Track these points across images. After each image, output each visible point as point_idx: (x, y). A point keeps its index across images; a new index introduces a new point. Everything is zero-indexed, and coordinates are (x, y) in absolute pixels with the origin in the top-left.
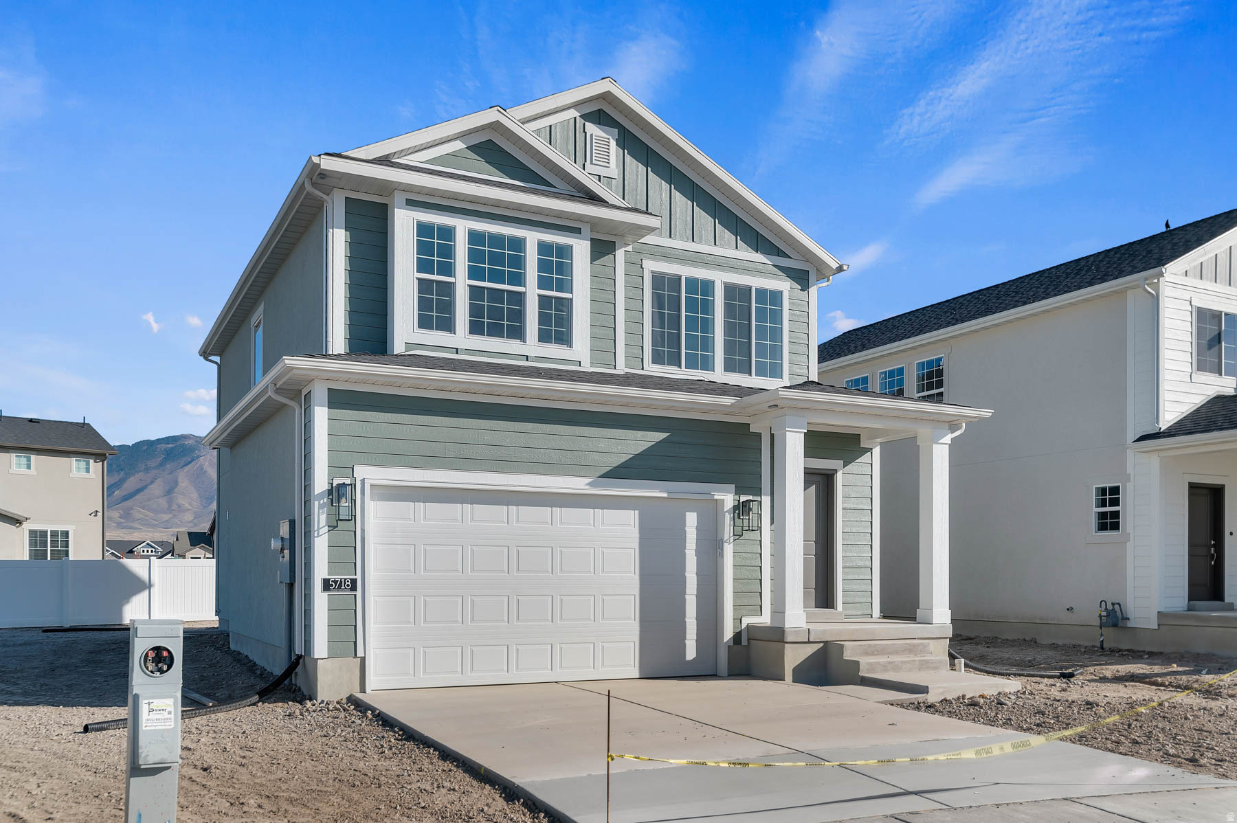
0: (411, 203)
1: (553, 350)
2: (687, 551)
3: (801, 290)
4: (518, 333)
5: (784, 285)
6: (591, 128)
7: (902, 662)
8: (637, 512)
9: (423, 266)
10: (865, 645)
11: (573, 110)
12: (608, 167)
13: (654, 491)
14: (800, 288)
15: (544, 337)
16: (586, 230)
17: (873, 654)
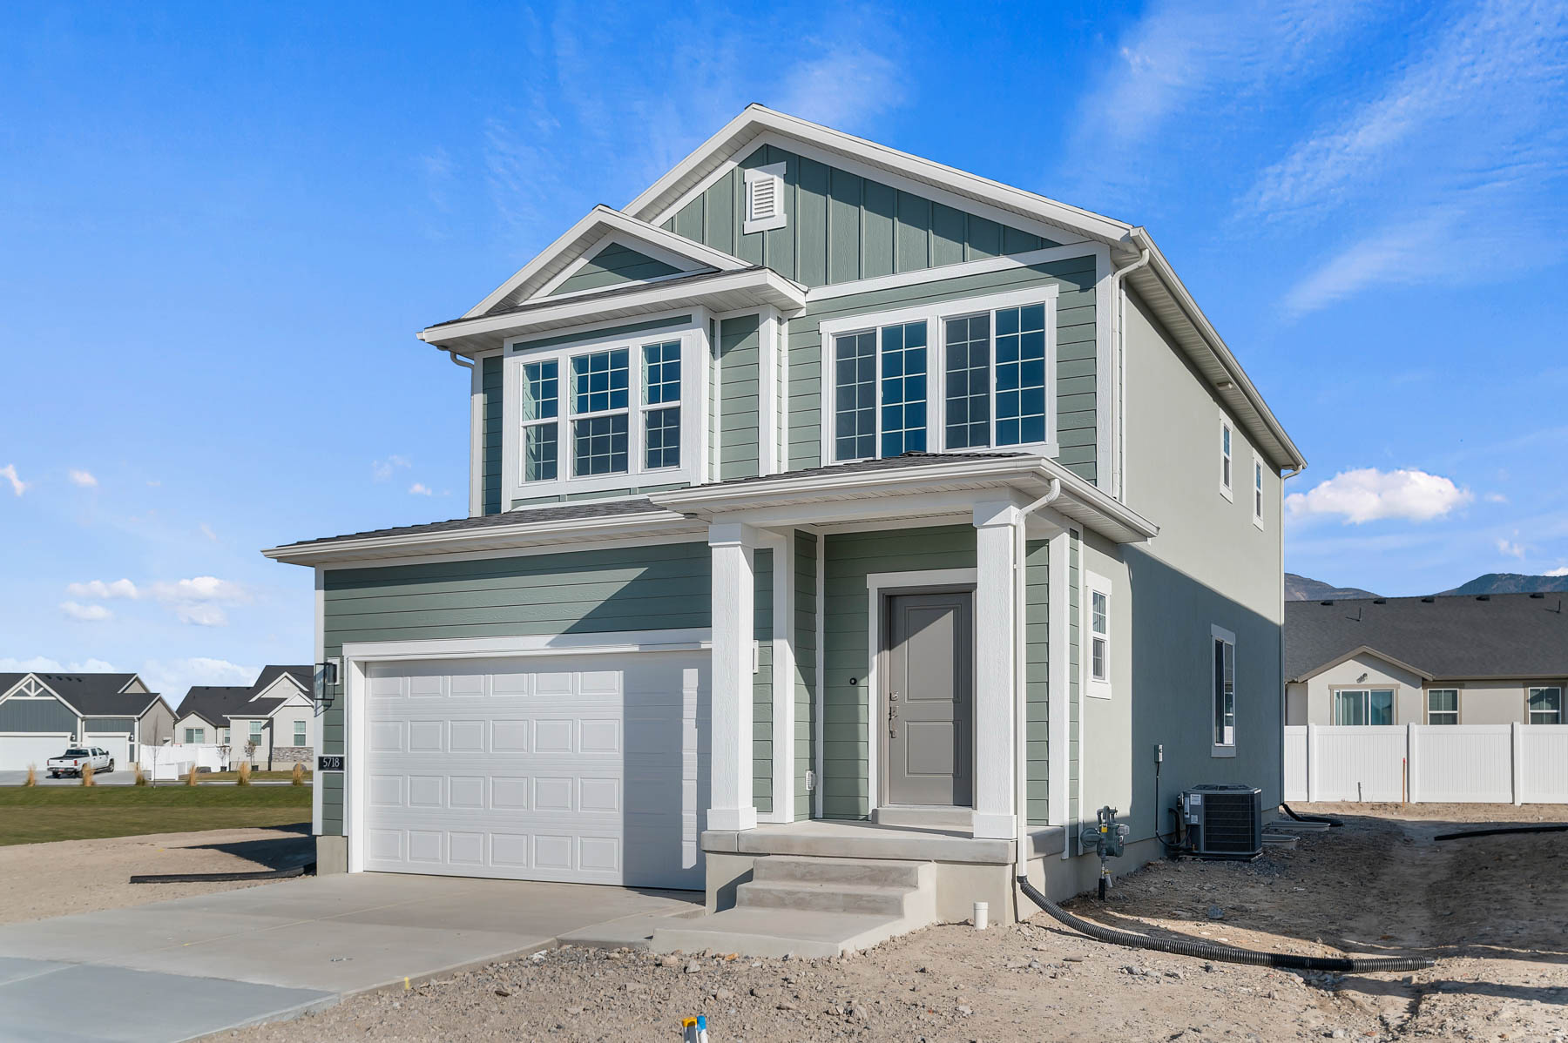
0: (519, 348)
1: (664, 475)
2: (684, 722)
3: (1081, 291)
4: (621, 464)
5: (1047, 294)
8: (621, 672)
11: (730, 162)
12: (773, 216)
14: (1078, 287)
15: (653, 461)
16: (699, 315)
17: (803, 878)
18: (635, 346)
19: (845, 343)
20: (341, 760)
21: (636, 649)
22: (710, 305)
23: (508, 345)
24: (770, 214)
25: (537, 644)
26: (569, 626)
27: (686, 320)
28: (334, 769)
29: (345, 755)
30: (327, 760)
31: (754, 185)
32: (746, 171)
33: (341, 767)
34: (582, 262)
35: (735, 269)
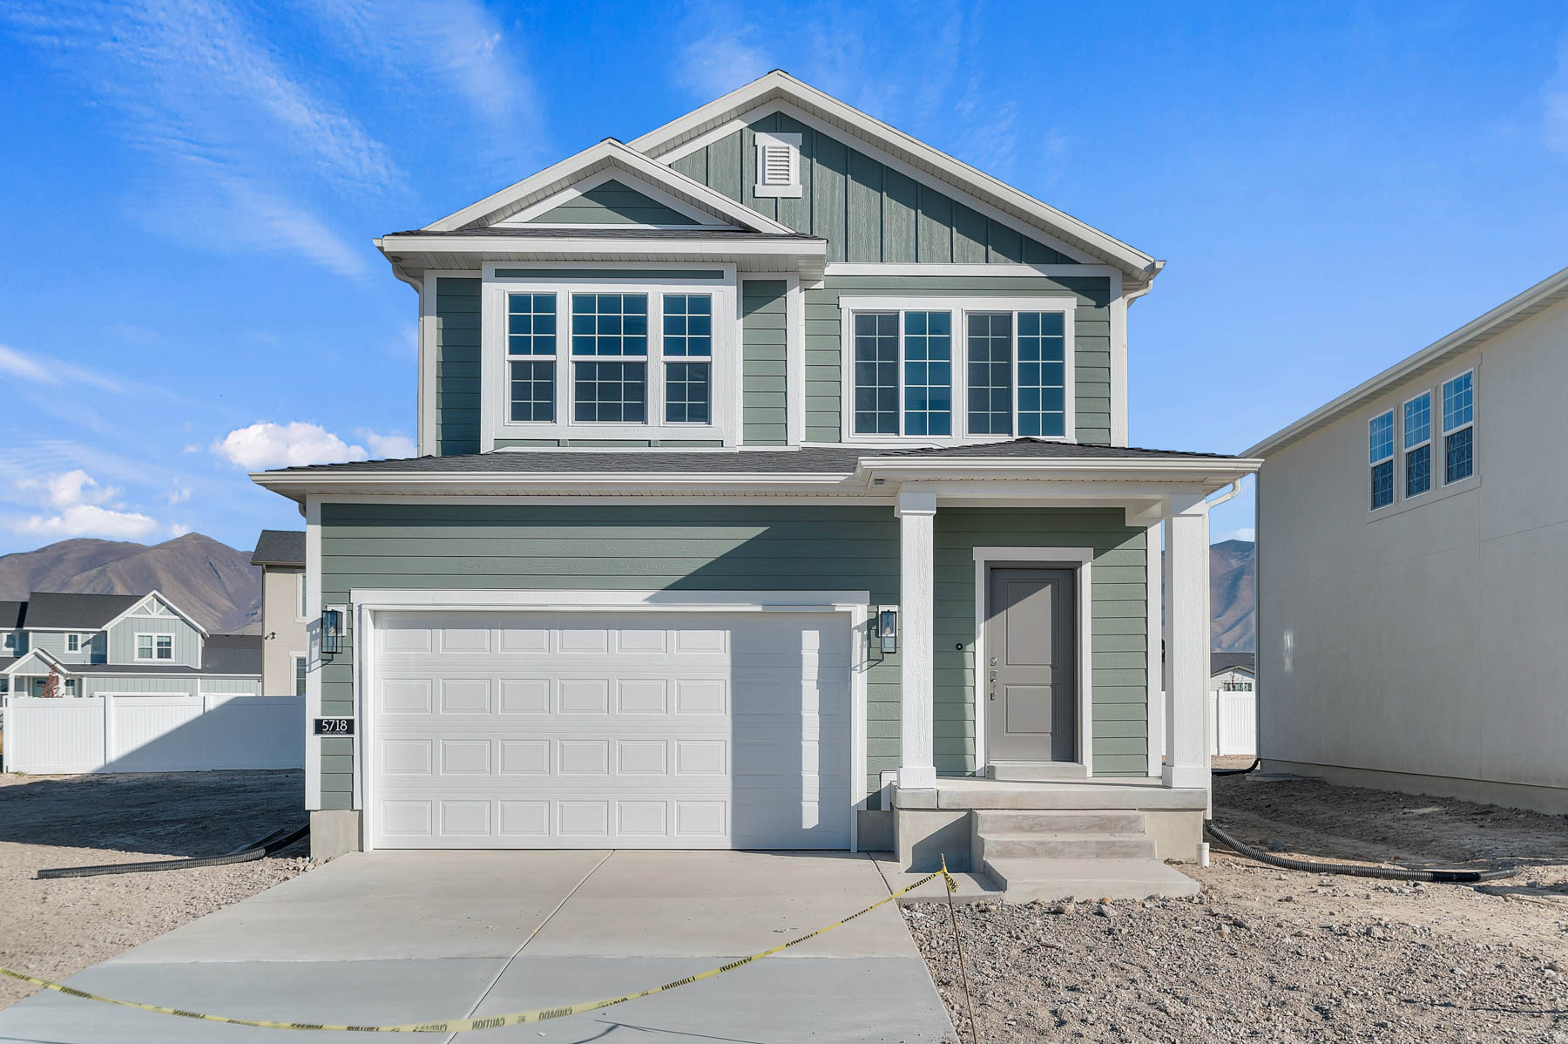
0: (501, 274)
1: (688, 430)
2: (803, 683)
3: (1096, 307)
4: (638, 413)
5: (1067, 305)
6: (765, 140)
7: (1064, 843)
8: (728, 632)
9: (517, 346)
10: (1016, 817)
11: (738, 121)
12: (788, 185)
13: (746, 604)
14: (1094, 303)
15: (674, 414)
16: (730, 272)
17: (1031, 830)
18: (656, 293)
19: (865, 322)
20: (350, 723)
21: (759, 609)
22: (742, 264)
23: (488, 270)
24: (785, 182)
25: (634, 600)
26: (672, 582)
27: (717, 275)
28: (339, 733)
29: (356, 717)
30: (329, 723)
31: (767, 150)
32: (757, 134)
33: (350, 730)
34: (572, 194)
35: (774, 232)
